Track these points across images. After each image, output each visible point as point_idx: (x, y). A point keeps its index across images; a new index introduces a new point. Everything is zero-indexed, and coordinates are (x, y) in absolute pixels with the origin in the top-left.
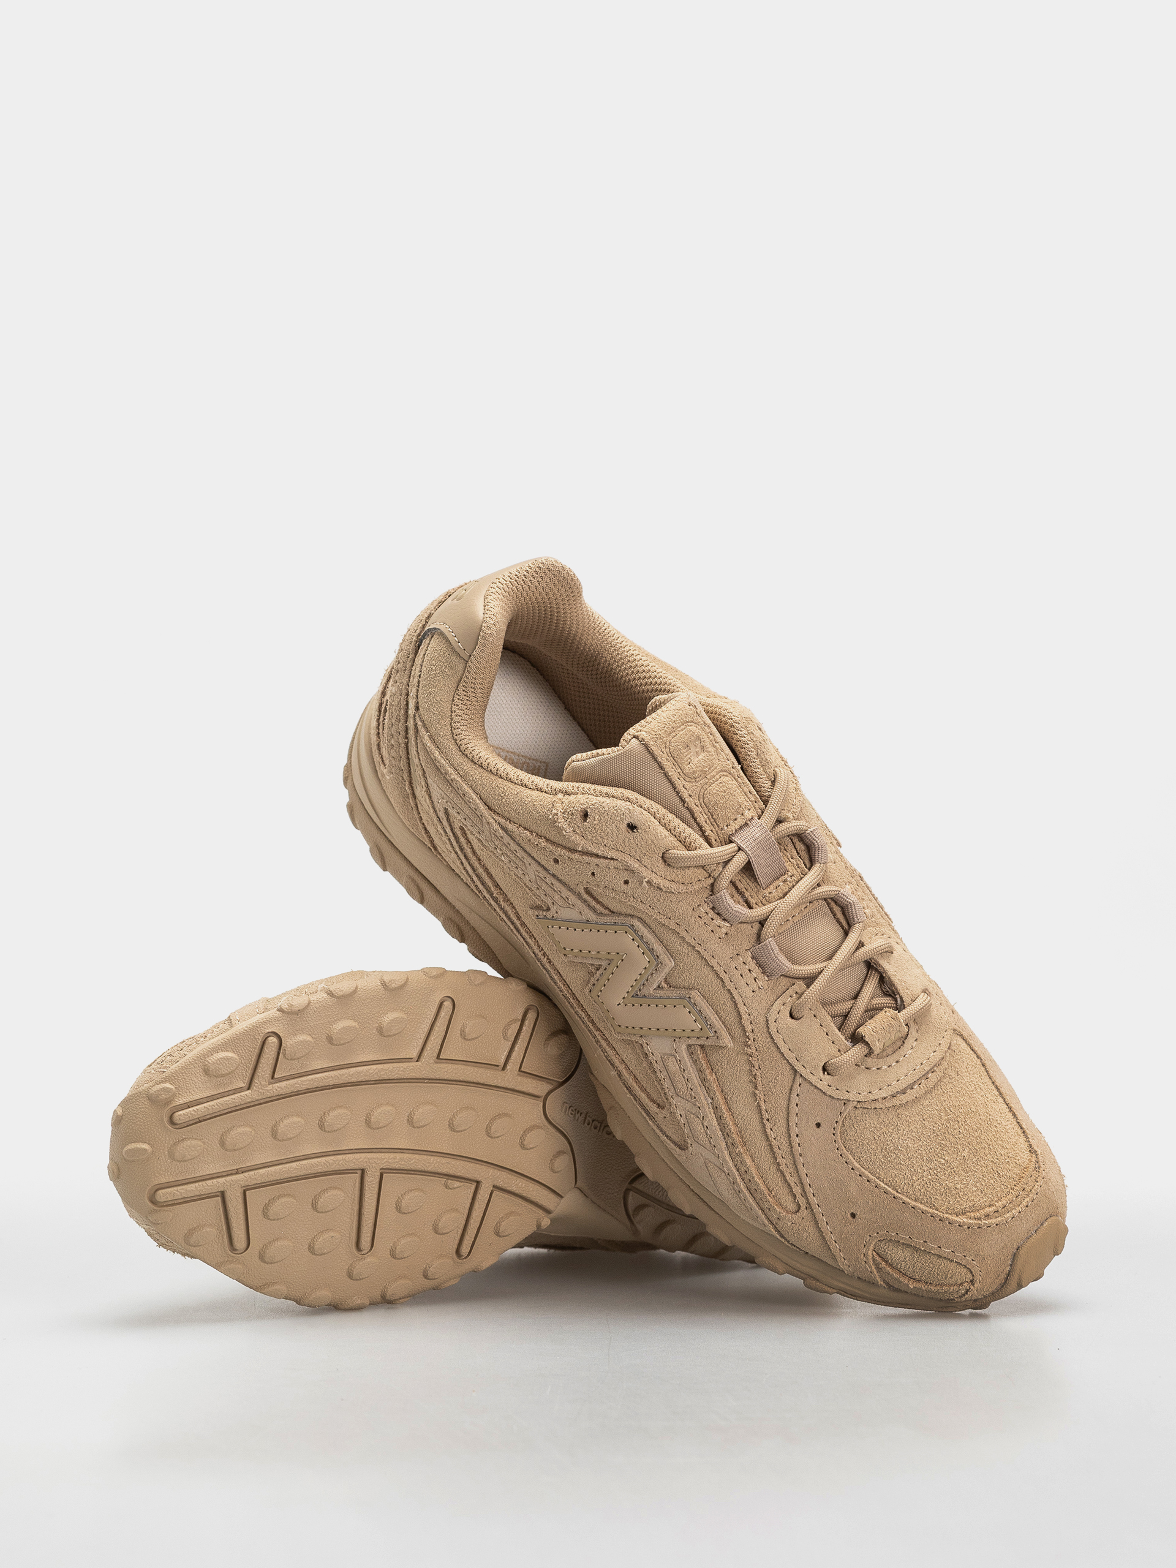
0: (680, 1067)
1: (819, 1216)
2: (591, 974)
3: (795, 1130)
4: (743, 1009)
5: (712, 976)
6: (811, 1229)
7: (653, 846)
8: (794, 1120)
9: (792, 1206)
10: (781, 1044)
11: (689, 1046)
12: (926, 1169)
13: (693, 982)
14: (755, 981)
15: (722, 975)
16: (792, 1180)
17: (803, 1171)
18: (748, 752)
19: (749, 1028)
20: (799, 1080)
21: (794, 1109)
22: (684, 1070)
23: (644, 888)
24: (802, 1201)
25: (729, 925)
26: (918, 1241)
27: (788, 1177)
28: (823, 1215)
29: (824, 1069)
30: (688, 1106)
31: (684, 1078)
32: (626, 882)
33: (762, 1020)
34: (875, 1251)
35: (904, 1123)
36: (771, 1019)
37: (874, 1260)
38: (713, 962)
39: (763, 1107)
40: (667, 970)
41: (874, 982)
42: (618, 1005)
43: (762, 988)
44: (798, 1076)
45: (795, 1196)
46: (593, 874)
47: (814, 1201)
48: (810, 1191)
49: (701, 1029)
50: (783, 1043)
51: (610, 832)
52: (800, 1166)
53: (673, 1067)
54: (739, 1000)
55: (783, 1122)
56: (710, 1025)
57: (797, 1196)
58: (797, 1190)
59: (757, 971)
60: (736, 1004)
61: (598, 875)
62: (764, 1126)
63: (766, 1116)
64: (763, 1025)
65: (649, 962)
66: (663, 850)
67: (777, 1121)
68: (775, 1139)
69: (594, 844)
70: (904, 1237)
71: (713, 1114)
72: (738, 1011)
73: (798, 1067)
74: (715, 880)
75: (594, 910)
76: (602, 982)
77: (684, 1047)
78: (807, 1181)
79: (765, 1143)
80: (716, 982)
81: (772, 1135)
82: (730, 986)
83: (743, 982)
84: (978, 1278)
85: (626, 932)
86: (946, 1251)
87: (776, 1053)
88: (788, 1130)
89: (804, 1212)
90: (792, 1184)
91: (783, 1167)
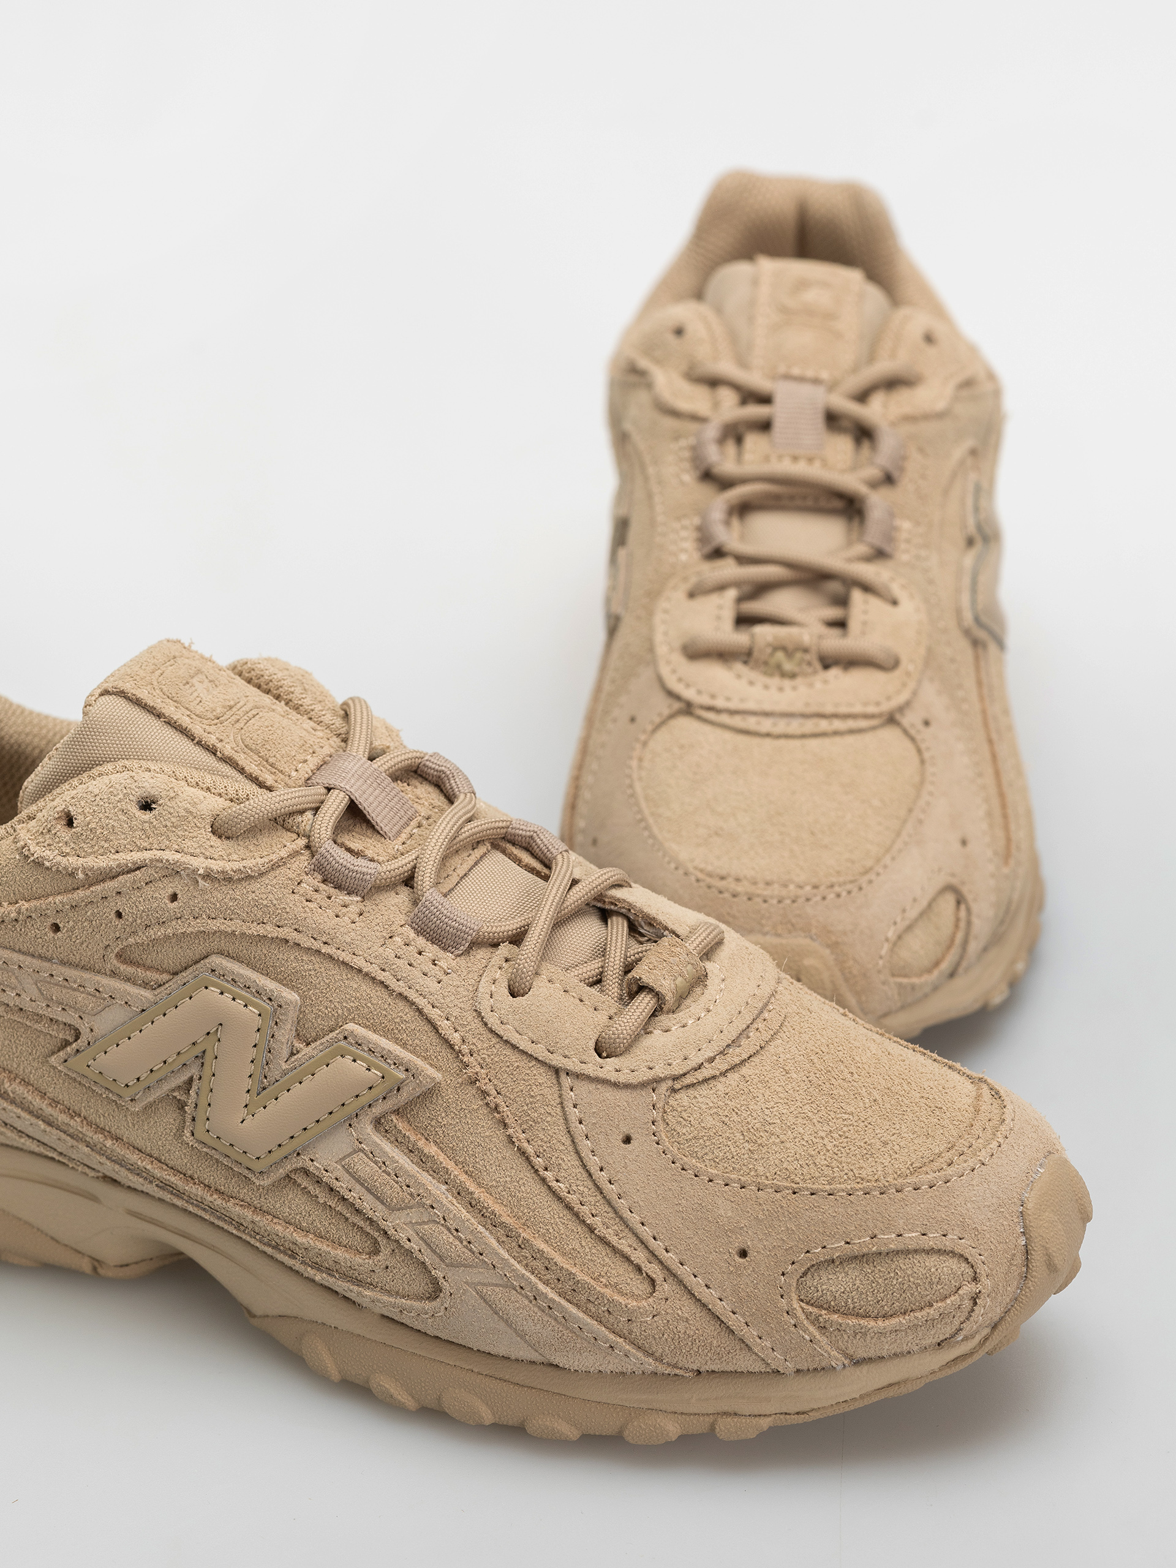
0: (376, 1163)
1: (690, 1281)
2: (181, 1106)
3: (593, 1162)
4: (434, 1014)
5: (366, 988)
6: (687, 1308)
7: (191, 818)
8: (585, 1145)
9: (643, 1287)
10: (515, 1038)
11: (378, 1122)
12: (823, 1134)
13: (340, 1012)
14: (435, 965)
15: (382, 976)
16: (624, 1244)
17: (634, 1219)
18: (290, 689)
19: (455, 1038)
20: (567, 1081)
21: (579, 1130)
22: (384, 1163)
23: (203, 891)
24: (654, 1270)
25: (359, 899)
26: (862, 1243)
27: (614, 1240)
28: (695, 1276)
29: (598, 1051)
30: (414, 1215)
31: (389, 1174)
32: (174, 897)
33: (470, 1016)
34: (802, 1301)
35: (760, 1085)
36: (485, 1006)
37: (808, 1315)
38: (359, 962)
39: (530, 1150)
40: (292, 1014)
41: (620, 927)
42: (242, 1122)
43: (449, 971)
44: (563, 1076)
45: (639, 1269)
46: (119, 915)
47: (671, 1258)
48: (658, 1246)
49: (383, 1077)
50: (517, 1035)
51: (116, 824)
52: (627, 1214)
53: (365, 1167)
54: (421, 1002)
55: (570, 1160)
56: (395, 1064)
57: (643, 1265)
58: (639, 1256)
59: (432, 950)
60: (420, 1011)
61: (126, 911)
62: (543, 1180)
63: (539, 1162)
64: (476, 1024)
65: (260, 1015)
66: (209, 820)
67: (561, 1162)
68: (569, 1193)
69: (99, 857)
70: (837, 1247)
71: (458, 1205)
72: (429, 1021)
73: (557, 1060)
74: (309, 837)
75: (145, 985)
76: (203, 1103)
77: (369, 1129)
78: (646, 1232)
79: (556, 1206)
80: (377, 993)
81: (561, 1187)
82: (400, 987)
83: (416, 973)
84: (982, 1270)
85: (206, 988)
86: (912, 1238)
87: (514, 1057)
88: (584, 1166)
89: (666, 1288)
90: (627, 1250)
91: (601, 1230)
